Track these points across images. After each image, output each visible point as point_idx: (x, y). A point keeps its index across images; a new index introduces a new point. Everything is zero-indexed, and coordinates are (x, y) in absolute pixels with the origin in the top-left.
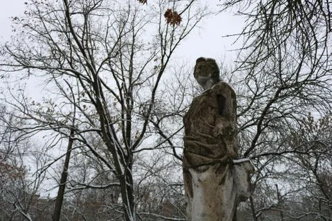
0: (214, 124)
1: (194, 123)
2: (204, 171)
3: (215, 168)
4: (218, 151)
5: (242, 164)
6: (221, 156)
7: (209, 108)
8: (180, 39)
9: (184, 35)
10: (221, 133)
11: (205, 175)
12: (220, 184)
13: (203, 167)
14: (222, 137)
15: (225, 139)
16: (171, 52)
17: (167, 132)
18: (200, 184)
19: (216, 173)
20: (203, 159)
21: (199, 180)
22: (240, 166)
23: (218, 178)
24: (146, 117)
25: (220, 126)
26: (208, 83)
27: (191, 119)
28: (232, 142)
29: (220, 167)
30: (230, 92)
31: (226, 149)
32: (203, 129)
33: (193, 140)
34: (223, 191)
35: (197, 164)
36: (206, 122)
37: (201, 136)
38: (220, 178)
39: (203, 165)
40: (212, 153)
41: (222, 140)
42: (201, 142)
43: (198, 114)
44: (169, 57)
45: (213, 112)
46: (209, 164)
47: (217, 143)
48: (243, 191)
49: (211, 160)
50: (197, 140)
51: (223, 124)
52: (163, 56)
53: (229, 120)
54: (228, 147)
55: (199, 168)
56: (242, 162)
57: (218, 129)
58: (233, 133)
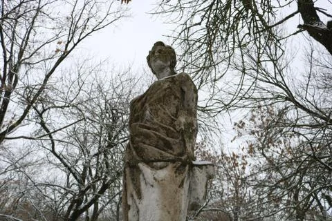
0: (176, 116)
1: (151, 110)
2: (161, 168)
3: (175, 167)
4: (178, 147)
5: (204, 167)
6: (181, 154)
7: (173, 97)
8: (93, 30)
9: (98, 28)
10: (183, 127)
11: (162, 174)
12: (179, 187)
13: (159, 164)
14: (182, 132)
15: (185, 136)
16: (79, 41)
17: (49, 124)
18: (155, 184)
19: (175, 172)
20: (161, 154)
21: (155, 179)
22: (202, 169)
23: (178, 179)
24: (30, 102)
25: (182, 119)
26: (165, 71)
27: (147, 105)
28: (191, 140)
29: (180, 167)
30: (193, 87)
31: (185, 147)
32: (162, 118)
33: (149, 128)
34: (182, 195)
35: (153, 159)
36: (167, 111)
37: (160, 126)
38: (179, 179)
39: (160, 161)
40: (171, 148)
41: (183, 136)
42: (159, 132)
43: (159, 101)
44: (75, 45)
45: (176, 102)
46: (168, 161)
47: (178, 138)
48: (198, 198)
49: (172, 157)
50: (155, 129)
51: (186, 119)
52: (69, 42)
53: (191, 115)
54: (187, 145)
55: (155, 164)
56: (205, 165)
57: (180, 123)
58: (193, 131)
